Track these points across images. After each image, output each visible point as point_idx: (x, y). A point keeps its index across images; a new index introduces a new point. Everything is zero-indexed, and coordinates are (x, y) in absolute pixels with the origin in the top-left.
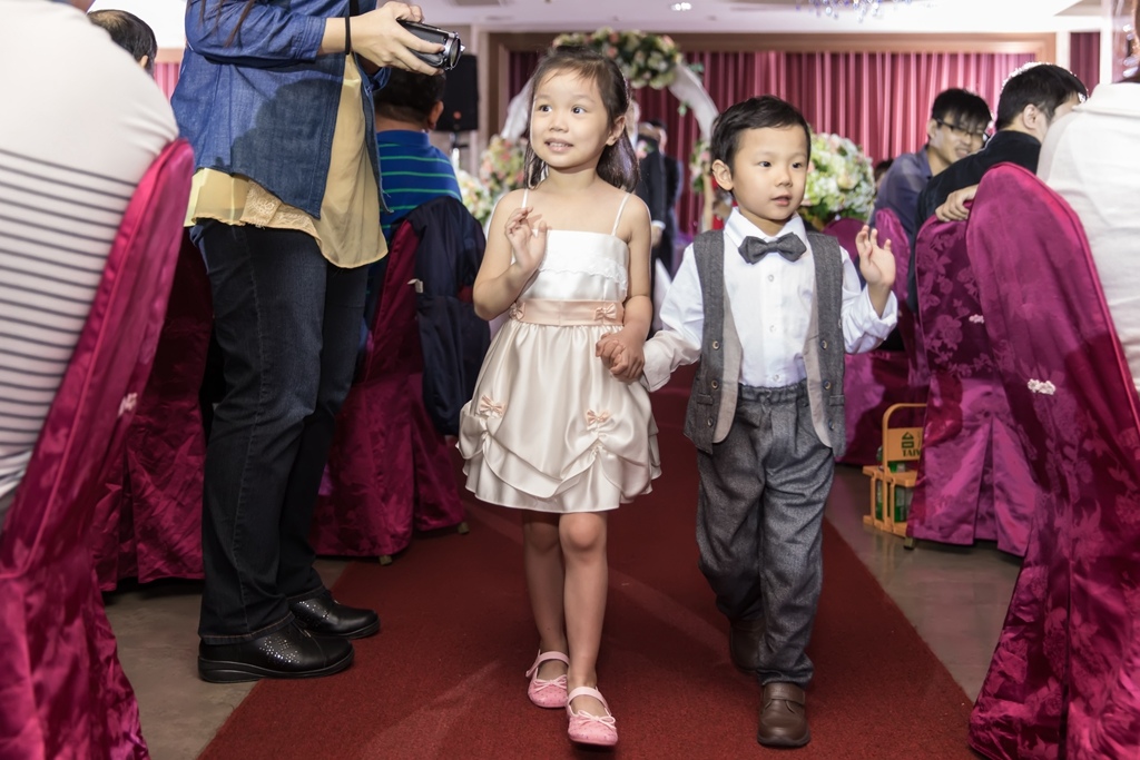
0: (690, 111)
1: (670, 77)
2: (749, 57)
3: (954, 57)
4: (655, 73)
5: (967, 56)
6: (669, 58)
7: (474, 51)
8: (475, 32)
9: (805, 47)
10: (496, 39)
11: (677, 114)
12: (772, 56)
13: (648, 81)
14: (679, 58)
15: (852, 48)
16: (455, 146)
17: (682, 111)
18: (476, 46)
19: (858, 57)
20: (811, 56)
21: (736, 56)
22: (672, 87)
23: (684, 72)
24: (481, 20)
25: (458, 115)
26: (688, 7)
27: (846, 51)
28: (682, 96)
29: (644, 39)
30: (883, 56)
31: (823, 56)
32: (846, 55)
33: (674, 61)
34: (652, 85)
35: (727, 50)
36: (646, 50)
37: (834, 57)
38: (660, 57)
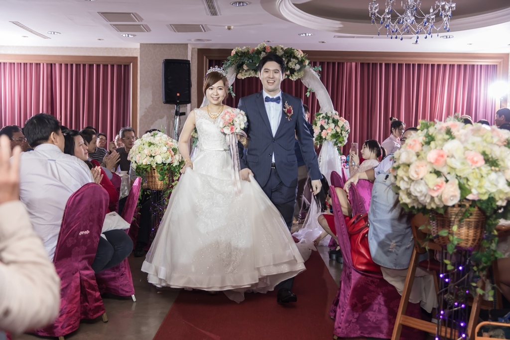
1: (302, 73)
2: (341, 65)
3: (452, 66)
4: (293, 71)
5: (459, 66)
6: (301, 62)
7: (189, 59)
8: (190, 47)
9: (372, 60)
10: (202, 52)
12: (354, 64)
14: (307, 62)
15: (398, 60)
16: (177, 114)
17: (309, 94)
18: (191, 56)
19: (401, 65)
20: (375, 65)
21: (334, 64)
22: (302, 80)
23: (310, 71)
24: (193, 41)
25: (178, 95)
26: (310, 35)
27: (394, 62)
28: (309, 85)
29: (286, 49)
30: (414, 65)
31: (381, 65)
32: (394, 65)
33: (304, 64)
34: (290, 78)
35: (329, 61)
36: (288, 56)
37: (387, 65)
38: (297, 61)
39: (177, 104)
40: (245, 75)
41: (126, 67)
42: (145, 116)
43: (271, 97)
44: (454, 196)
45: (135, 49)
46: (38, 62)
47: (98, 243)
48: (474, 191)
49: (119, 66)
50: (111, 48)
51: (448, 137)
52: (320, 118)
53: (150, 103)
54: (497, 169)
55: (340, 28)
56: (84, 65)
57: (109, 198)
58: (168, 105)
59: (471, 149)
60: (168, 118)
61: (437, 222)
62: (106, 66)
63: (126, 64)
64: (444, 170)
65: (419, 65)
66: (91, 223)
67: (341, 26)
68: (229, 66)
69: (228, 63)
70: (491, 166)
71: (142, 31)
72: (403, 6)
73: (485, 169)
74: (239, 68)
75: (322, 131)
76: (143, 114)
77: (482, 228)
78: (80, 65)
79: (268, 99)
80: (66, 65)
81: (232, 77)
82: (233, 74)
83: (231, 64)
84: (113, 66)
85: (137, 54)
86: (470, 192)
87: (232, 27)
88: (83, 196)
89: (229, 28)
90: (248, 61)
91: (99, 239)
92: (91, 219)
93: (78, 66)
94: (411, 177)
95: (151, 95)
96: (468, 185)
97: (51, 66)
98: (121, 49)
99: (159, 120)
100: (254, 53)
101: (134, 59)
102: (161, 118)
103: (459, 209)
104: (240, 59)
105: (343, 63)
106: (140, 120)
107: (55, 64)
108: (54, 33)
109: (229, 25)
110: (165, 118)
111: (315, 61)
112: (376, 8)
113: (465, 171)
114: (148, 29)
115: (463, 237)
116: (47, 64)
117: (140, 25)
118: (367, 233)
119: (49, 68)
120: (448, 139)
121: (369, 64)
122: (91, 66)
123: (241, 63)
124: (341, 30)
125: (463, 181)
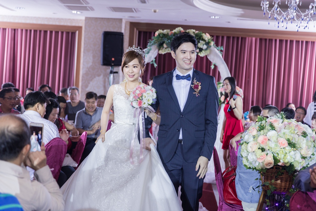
0: (216, 67)
1: (208, 52)
2: (244, 39)
4: (201, 50)
6: (208, 44)
7: (123, 31)
8: (124, 21)
9: (269, 36)
10: (133, 25)
11: (210, 68)
12: (254, 39)
13: (198, 53)
14: (212, 43)
15: (289, 38)
16: (111, 72)
17: (212, 67)
18: (124, 29)
19: (292, 42)
20: (271, 40)
21: (238, 38)
22: (208, 56)
23: (214, 50)
24: (127, 17)
25: (113, 59)
26: (218, 17)
27: (287, 39)
28: (213, 61)
29: (197, 33)
30: (302, 42)
31: (276, 40)
32: (287, 41)
33: (210, 45)
34: (199, 54)
35: (234, 36)
36: (198, 39)
37: (281, 41)
38: (204, 43)
39: (112, 66)
40: (165, 51)
41: (73, 34)
42: (86, 74)
43: (181, 75)
44: (270, 163)
45: (81, 20)
46: (4, 27)
47: (58, 177)
48: (282, 161)
49: (68, 33)
50: (62, 19)
51: (270, 128)
52: (220, 86)
53: (91, 64)
54: (295, 149)
55: (241, 14)
56: (40, 31)
57: (67, 148)
58: (104, 67)
59: (282, 136)
60: (104, 76)
61: (264, 177)
62: (57, 33)
63: (72, 31)
64: (267, 148)
65: (307, 42)
66: (55, 164)
67: (243, 12)
68: (153, 44)
69: (152, 42)
70: (292, 147)
71: (87, 10)
72: (288, 3)
73: (288, 148)
74: (160, 46)
75: (221, 96)
76: (85, 72)
77: (290, 182)
78: (37, 31)
79: (178, 77)
80: (26, 31)
81: (155, 53)
82: (155, 50)
83: (155, 43)
84: (62, 33)
85: (82, 24)
86: (279, 161)
87: (157, 11)
88: (52, 146)
89: (155, 12)
90: (167, 40)
91: (59, 174)
92: (55, 161)
93: (35, 31)
94: (248, 150)
95: (91, 58)
96: (278, 157)
97: (15, 30)
98: (69, 19)
99: (97, 78)
100: (172, 35)
101: (80, 28)
102: (99, 76)
103: (276, 170)
104: (161, 39)
105: (245, 38)
106: (83, 77)
107: (18, 30)
108: (20, 8)
109: (155, 9)
110: (102, 76)
111: (223, 35)
112: (266, 5)
113: (277, 150)
114: (92, 9)
115: (278, 187)
116: (12, 29)
117: (86, 7)
118: (234, 179)
119: (13, 32)
120: (270, 129)
121: (266, 40)
122: (46, 32)
123: (162, 42)
124: (242, 16)
125: (276, 155)
